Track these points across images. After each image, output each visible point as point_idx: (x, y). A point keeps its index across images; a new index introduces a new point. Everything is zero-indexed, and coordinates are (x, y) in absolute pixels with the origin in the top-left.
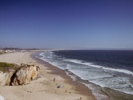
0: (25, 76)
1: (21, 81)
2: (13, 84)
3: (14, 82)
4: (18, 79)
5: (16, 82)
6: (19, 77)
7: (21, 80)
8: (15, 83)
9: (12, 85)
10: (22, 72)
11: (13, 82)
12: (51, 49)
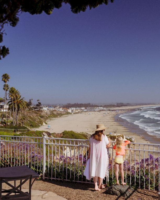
12: (155, 104)
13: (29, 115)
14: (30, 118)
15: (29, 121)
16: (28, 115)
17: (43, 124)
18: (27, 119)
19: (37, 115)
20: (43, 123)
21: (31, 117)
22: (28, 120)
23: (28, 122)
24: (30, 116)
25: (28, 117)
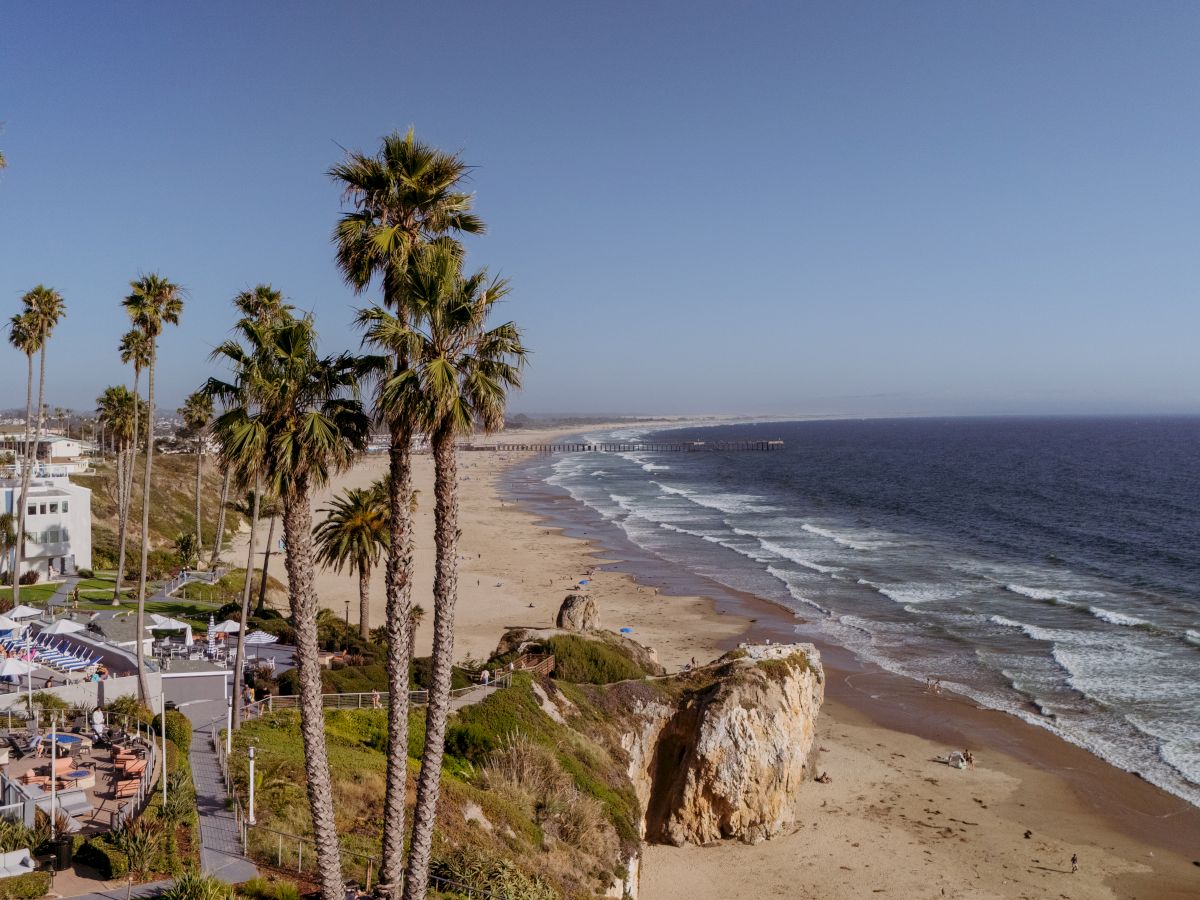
0: (765, 761)
1: (741, 804)
2: (678, 830)
3: (688, 813)
4: (719, 788)
5: (698, 815)
6: (725, 774)
7: (741, 797)
8: (695, 825)
9: (671, 843)
10: (738, 731)
11: (680, 817)
12: (623, 421)
13: (175, 487)
14: (182, 502)
15: (180, 516)
16: (169, 488)
17: (241, 529)
18: (169, 507)
19: (208, 488)
20: (238, 521)
21: (186, 497)
22: (177, 513)
23: (179, 521)
24: (182, 495)
25: (173, 495)
